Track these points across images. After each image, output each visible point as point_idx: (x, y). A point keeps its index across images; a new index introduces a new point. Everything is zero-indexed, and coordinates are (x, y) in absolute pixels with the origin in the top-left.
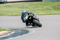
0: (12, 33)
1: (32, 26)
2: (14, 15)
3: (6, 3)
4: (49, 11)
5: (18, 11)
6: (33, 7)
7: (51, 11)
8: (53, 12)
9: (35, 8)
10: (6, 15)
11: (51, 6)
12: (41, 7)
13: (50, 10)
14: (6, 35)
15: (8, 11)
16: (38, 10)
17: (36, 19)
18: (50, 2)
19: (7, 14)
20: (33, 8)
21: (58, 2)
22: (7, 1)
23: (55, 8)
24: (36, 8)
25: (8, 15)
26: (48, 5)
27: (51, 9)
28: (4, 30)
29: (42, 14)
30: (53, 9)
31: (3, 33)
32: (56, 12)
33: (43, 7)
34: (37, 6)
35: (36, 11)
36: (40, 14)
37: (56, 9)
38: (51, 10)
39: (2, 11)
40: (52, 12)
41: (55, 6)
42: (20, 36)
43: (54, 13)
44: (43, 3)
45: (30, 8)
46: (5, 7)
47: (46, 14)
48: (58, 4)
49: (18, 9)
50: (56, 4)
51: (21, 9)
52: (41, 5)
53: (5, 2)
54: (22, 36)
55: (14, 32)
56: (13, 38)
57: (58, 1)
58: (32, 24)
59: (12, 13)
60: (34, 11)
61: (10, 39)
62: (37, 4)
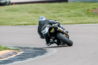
0: (19, 54)
1: (57, 45)
2: (22, 25)
3: (9, 5)
4: (79, 18)
5: (28, 18)
6: (52, 11)
7: (82, 18)
8: (86, 19)
9: (56, 13)
10: (8, 25)
11: (83, 9)
12: (67, 11)
13: (80, 16)
14: (9, 57)
15: (12, 18)
16: (61, 16)
17: (63, 33)
19: (11, 23)
20: (53, 13)
21: (93, 4)
22: (10, 2)
23: (89, 13)
24: (58, 13)
25: (12, 25)
26: (78, 8)
27: (83, 14)
28: (5, 49)
29: (68, 22)
30: (86, 14)
31: (4, 54)
32: (90, 19)
33: (69, 11)
34: (59, 9)
35: (58, 18)
36: (65, 22)
37: (91, 15)
38: (82, 16)
39: (3, 19)
40: (84, 19)
42: (31, 59)
43: (87, 21)
44: (69, 5)
46: (6, 11)
47: (75, 22)
48: (94, 7)
49: (29, 15)
50: (91, 6)
51: (33, 14)
52: (66, 7)
53: (8, 3)
54: (35, 58)
55: (21, 53)
56: (20, 62)
57: (94, 2)
58: (56, 41)
59: (19, 21)
60: (55, 17)
61: (15, 63)
62: (60, 7)
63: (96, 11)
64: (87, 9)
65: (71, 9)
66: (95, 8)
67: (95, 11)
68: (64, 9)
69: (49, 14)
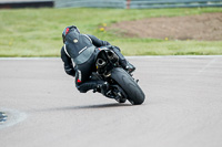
6: (18, 27)
9: (27, 31)
12: (51, 28)
16: (39, 38)
18: (85, 11)
20: (20, 30)
21: (111, 11)
23: (101, 32)
24: (31, 30)
33: (56, 28)
34: (33, 22)
35: (32, 42)
36: (47, 53)
41: (100, 25)
45: (10, 29)
48: (114, 19)
50: (106, 17)
60: (23, 40)
62: (35, 18)
63: (117, 28)
64: (96, 23)
65: (61, 22)
66: (114, 22)
67: (114, 27)
68: (45, 22)
69: (11, 33)
